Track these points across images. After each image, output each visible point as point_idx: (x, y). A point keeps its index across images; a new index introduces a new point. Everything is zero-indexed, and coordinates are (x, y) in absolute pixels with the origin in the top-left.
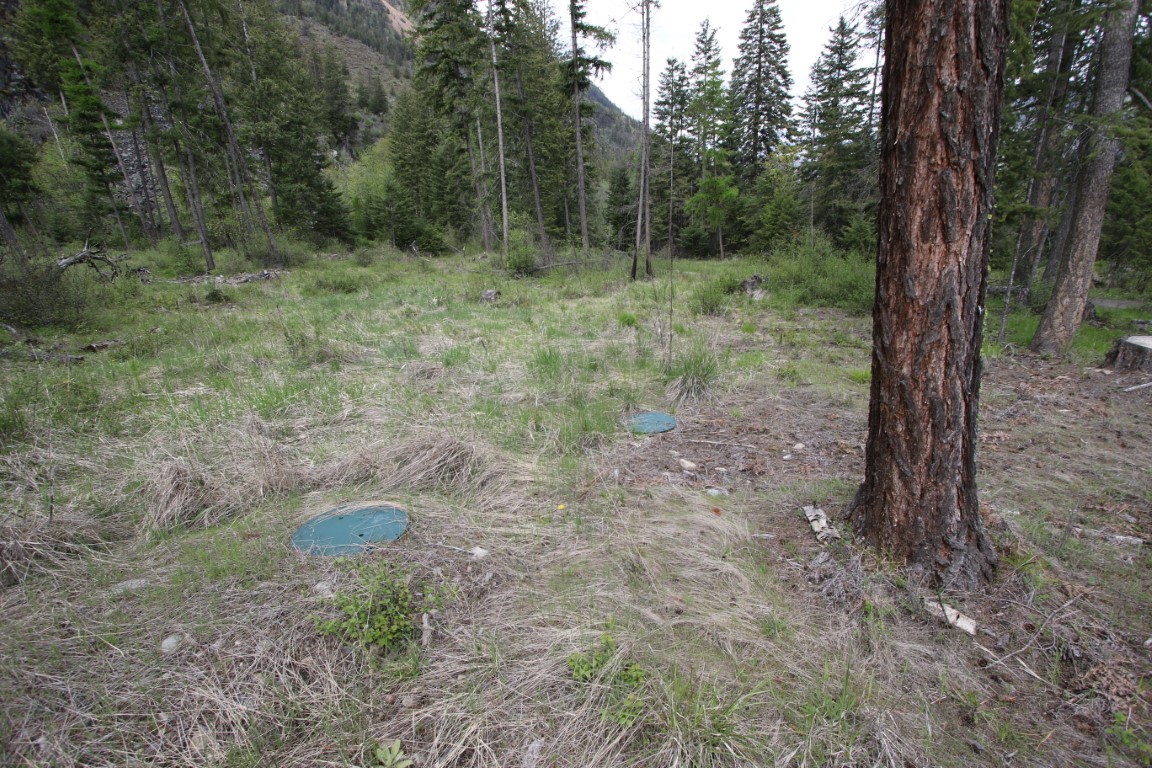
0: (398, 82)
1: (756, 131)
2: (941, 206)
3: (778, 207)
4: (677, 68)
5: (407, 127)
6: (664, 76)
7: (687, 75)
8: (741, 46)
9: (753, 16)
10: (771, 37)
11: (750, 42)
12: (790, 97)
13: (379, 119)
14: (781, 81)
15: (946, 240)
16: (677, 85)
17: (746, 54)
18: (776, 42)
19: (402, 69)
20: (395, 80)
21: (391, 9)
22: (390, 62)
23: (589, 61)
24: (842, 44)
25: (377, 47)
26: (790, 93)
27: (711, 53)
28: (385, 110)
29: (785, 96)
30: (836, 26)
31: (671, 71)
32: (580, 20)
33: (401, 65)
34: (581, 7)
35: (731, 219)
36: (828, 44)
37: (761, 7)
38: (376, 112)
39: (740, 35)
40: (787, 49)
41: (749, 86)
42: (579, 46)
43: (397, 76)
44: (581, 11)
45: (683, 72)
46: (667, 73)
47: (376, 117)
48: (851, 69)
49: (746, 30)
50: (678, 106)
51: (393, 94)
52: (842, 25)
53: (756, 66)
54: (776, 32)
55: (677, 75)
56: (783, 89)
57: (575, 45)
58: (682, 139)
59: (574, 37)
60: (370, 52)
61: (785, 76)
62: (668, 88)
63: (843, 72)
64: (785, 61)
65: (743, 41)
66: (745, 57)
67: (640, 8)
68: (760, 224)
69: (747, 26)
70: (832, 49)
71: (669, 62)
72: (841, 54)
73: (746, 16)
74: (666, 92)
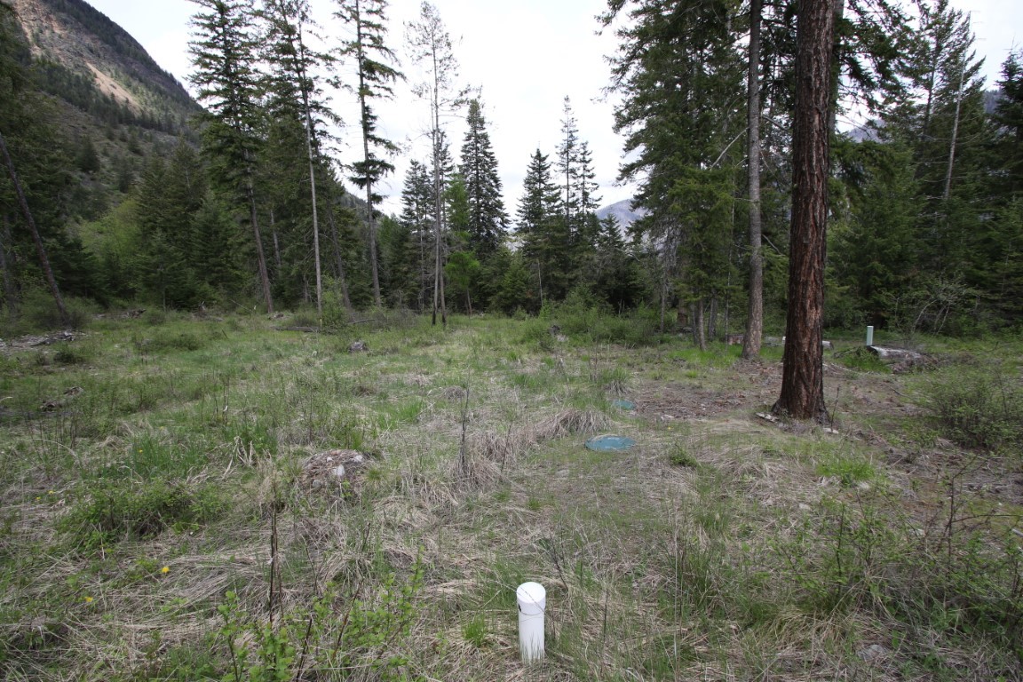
0: (112, 143)
1: (478, 219)
2: (815, 300)
3: (514, 275)
4: (419, 168)
5: (159, 192)
6: (410, 173)
7: (428, 174)
8: (463, 157)
9: (469, 138)
10: (485, 153)
11: (469, 155)
12: (501, 196)
13: (87, 177)
14: (494, 184)
15: (817, 309)
16: (419, 180)
17: (466, 163)
18: (488, 157)
19: (117, 132)
20: (108, 141)
21: (99, 74)
22: (102, 123)
23: (378, 163)
24: (540, 166)
25: (83, 106)
26: (500, 193)
27: (446, 160)
28: (96, 169)
29: (497, 195)
30: (535, 154)
31: (414, 169)
32: (371, 133)
33: (116, 128)
34: (371, 123)
35: (472, 284)
36: (531, 165)
37: (475, 132)
38: (85, 170)
39: (461, 148)
40: (496, 163)
41: (470, 186)
42: (369, 152)
43: (111, 137)
44: (371, 126)
45: (425, 172)
46: (411, 170)
47: (84, 174)
48: (547, 183)
49: (466, 146)
50: (422, 197)
51: (105, 154)
52: (539, 154)
53: (475, 172)
54: (488, 150)
55: (419, 174)
56: (496, 190)
57: (366, 150)
58: (427, 221)
59: (366, 145)
60: (75, 111)
61: (496, 181)
62: (414, 183)
63: (542, 186)
64: (495, 171)
65: (464, 154)
66: (466, 165)
67: (431, 135)
68: (500, 288)
69: (467, 143)
70: (534, 169)
71: (413, 163)
72: (540, 173)
73: (464, 137)
74: (411, 185)
